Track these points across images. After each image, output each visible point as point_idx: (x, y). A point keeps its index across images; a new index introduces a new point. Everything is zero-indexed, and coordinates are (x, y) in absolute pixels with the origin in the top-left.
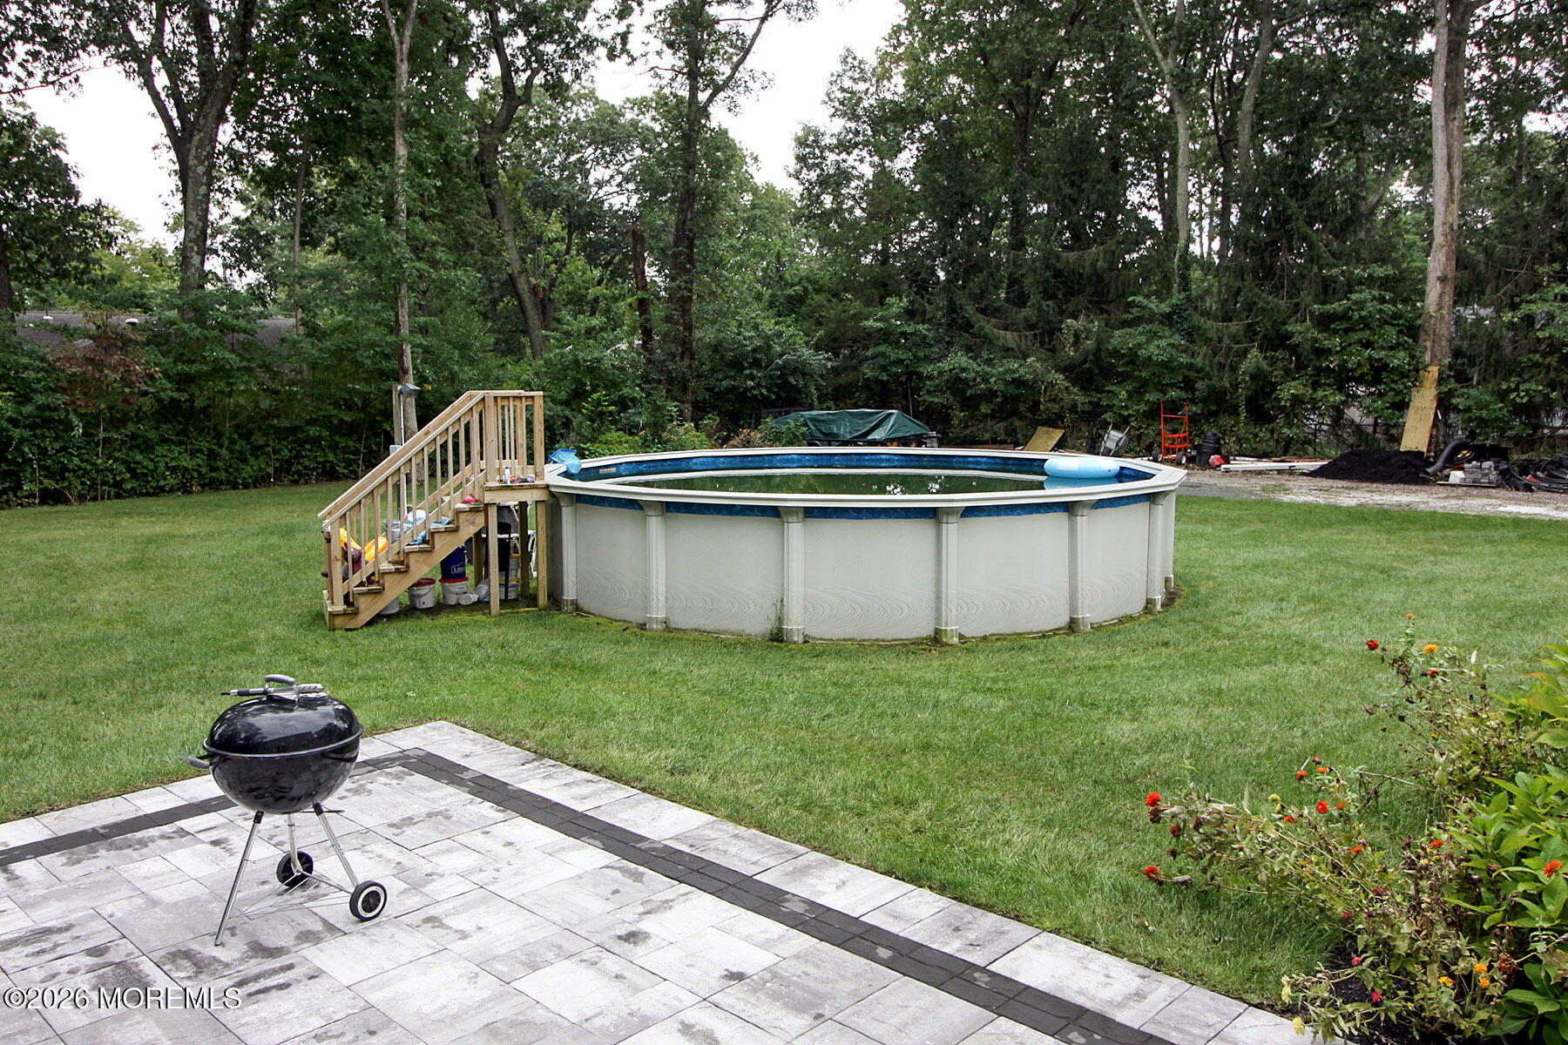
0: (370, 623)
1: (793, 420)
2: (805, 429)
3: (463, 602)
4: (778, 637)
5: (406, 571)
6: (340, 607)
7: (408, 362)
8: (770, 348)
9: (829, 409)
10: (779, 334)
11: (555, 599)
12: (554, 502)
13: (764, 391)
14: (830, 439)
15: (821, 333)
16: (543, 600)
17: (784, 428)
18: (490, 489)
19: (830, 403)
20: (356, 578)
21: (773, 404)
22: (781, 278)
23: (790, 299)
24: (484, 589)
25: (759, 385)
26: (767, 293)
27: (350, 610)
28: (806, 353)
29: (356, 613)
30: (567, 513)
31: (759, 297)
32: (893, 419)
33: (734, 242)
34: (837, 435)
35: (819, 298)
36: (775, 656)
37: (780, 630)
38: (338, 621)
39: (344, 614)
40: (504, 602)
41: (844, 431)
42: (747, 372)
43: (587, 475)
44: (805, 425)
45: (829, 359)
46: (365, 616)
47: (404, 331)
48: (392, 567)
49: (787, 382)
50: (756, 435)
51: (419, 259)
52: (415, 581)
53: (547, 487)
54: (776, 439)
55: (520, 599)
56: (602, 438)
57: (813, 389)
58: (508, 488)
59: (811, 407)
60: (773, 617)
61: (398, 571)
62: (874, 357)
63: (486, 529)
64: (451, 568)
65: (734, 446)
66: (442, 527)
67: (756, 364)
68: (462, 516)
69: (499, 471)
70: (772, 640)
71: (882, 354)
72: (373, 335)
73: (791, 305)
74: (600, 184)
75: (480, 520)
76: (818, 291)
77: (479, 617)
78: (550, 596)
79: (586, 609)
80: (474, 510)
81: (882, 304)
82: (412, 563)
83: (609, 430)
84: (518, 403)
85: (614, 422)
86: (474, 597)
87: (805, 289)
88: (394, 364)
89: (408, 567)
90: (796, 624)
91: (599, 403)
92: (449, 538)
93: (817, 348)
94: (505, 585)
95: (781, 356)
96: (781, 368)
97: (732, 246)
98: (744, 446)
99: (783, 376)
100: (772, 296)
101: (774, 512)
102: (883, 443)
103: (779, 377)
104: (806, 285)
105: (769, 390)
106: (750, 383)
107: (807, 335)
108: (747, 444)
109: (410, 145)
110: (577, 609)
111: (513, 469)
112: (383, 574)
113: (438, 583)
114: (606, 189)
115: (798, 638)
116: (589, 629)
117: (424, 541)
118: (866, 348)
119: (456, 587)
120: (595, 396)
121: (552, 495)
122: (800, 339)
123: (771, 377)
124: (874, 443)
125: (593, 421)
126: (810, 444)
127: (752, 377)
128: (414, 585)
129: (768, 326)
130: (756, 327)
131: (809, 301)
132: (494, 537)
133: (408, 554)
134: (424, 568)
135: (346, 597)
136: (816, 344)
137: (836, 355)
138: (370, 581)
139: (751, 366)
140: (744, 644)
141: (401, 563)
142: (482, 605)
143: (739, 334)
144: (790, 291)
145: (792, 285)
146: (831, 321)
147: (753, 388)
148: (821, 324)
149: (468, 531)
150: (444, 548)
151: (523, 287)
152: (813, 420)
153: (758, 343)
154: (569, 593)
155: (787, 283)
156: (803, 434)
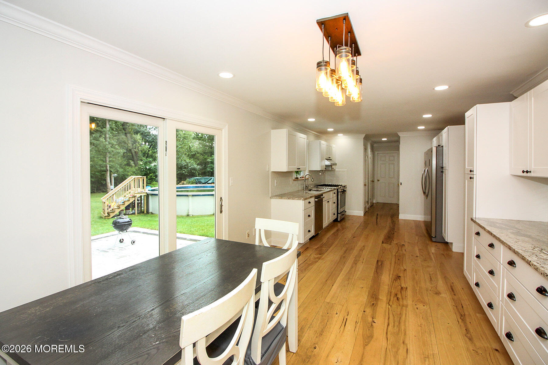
0: (112, 218)
1: (192, 179)
2: (195, 181)
3: (129, 213)
4: (188, 215)
5: (120, 208)
6: (107, 215)
7: (108, 168)
8: (188, 165)
9: (200, 177)
10: (190, 162)
11: (148, 212)
12: (148, 196)
13: (187, 173)
14: (200, 183)
15: (198, 162)
16: (145, 212)
17: (191, 181)
18: (136, 193)
19: (201, 176)
20: (110, 210)
21: (189, 176)
22: (190, 150)
23: (192, 155)
24: (133, 211)
25: (186, 172)
26: (187, 154)
27: (109, 215)
28: (195, 166)
29: (109, 216)
30: (150, 197)
31: (186, 154)
32: (213, 179)
33: (180, 143)
34: (202, 182)
35: (198, 155)
36: (187, 218)
37: (188, 214)
38: (106, 217)
39: (107, 216)
40: (138, 213)
41: (203, 181)
42: (183, 170)
43: (152, 190)
44: (195, 180)
45: (200, 167)
46: (111, 216)
47: (108, 162)
48: (117, 207)
49: (192, 172)
50: (185, 182)
51: (112, 148)
52: (121, 210)
53: (146, 193)
54: (189, 183)
55: (141, 212)
56: (152, 183)
57: (197, 173)
58: (139, 193)
59: (197, 176)
60: (187, 212)
61: (118, 208)
62: (210, 166)
63: (135, 200)
64: (127, 208)
65: (180, 185)
66: (127, 200)
67: (185, 168)
68: (130, 198)
69: (137, 190)
70: (187, 216)
71: (211, 166)
72: (101, 163)
73: (193, 156)
74: (150, 129)
75: (134, 199)
76: (198, 153)
77: (133, 215)
78: (147, 212)
79: (154, 213)
80: (133, 197)
81: (211, 156)
82: (121, 207)
83: (154, 182)
84: (141, 179)
85: (154, 180)
86: (132, 213)
87: (195, 153)
88: (105, 168)
89: (120, 207)
90: (190, 213)
91: (151, 176)
92: (128, 202)
93: (198, 165)
94: (138, 210)
95: (190, 166)
96: (190, 169)
97: (180, 144)
98: (182, 184)
99: (191, 170)
100: (188, 154)
101: (187, 196)
102: (211, 184)
103: (190, 171)
104: (196, 152)
105: (188, 173)
106: (184, 172)
107: (196, 162)
108: (183, 184)
109: (110, 125)
110: (152, 213)
111: (140, 190)
112: (115, 209)
113: (124, 211)
114: (151, 130)
115: (191, 215)
116: (155, 216)
117: (123, 203)
118: (208, 165)
119: (128, 211)
120: (151, 175)
121: (147, 194)
122: (194, 163)
123: (188, 171)
124: (209, 184)
125: (150, 180)
126: (196, 184)
127: (184, 171)
128: (121, 211)
129: (188, 161)
130: (185, 161)
131: (196, 155)
132: (136, 202)
133: (120, 205)
134: (123, 208)
135: (108, 213)
136: (198, 164)
137: (202, 166)
138: (113, 210)
139: (184, 168)
140: (182, 217)
141: (118, 207)
142: (134, 214)
143: (181, 162)
144: (192, 153)
145: (193, 152)
146: (201, 159)
147: (184, 173)
148: (198, 160)
149: (131, 200)
150: (127, 204)
151: (133, 151)
152: (197, 179)
153: (185, 164)
154: (150, 211)
155: (191, 152)
156: (195, 182)
